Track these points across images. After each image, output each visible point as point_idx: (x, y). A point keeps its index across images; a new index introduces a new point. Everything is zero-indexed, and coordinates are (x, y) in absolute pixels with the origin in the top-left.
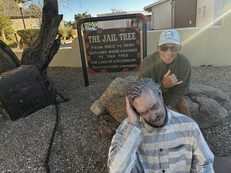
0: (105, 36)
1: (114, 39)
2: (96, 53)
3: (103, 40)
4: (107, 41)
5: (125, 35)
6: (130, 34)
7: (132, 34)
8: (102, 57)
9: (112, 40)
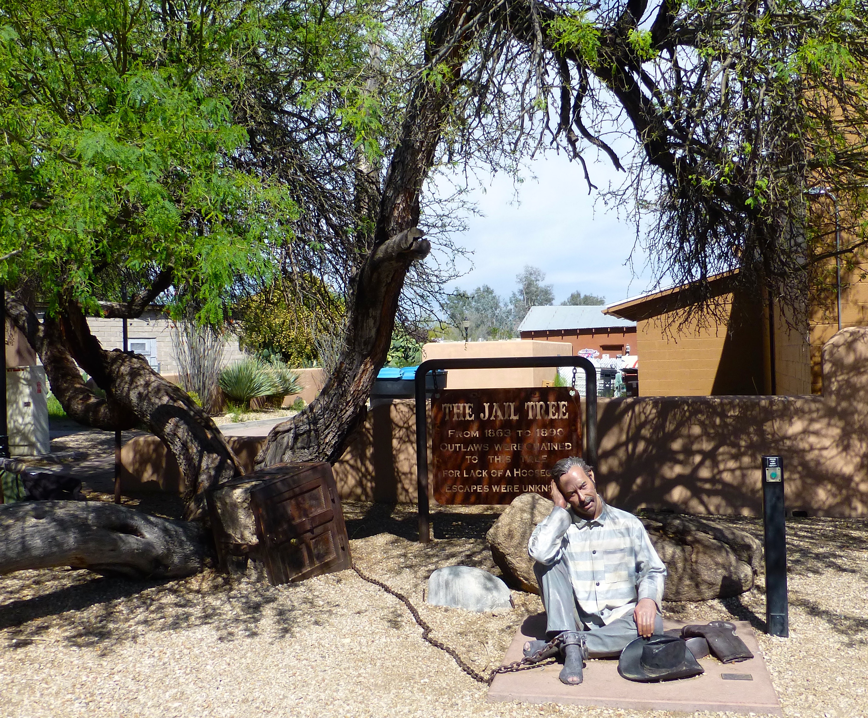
0: (486, 405)
1: (510, 416)
2: (460, 447)
3: (482, 415)
4: (492, 418)
5: (541, 406)
6: (553, 405)
7: (558, 405)
8: (475, 460)
9: (506, 417)
